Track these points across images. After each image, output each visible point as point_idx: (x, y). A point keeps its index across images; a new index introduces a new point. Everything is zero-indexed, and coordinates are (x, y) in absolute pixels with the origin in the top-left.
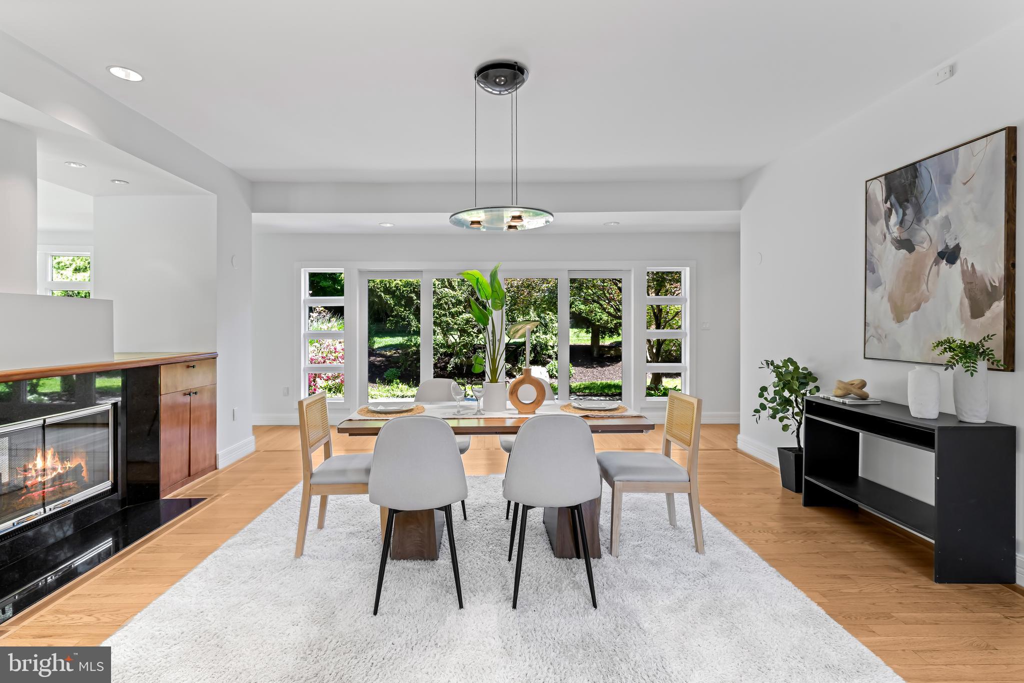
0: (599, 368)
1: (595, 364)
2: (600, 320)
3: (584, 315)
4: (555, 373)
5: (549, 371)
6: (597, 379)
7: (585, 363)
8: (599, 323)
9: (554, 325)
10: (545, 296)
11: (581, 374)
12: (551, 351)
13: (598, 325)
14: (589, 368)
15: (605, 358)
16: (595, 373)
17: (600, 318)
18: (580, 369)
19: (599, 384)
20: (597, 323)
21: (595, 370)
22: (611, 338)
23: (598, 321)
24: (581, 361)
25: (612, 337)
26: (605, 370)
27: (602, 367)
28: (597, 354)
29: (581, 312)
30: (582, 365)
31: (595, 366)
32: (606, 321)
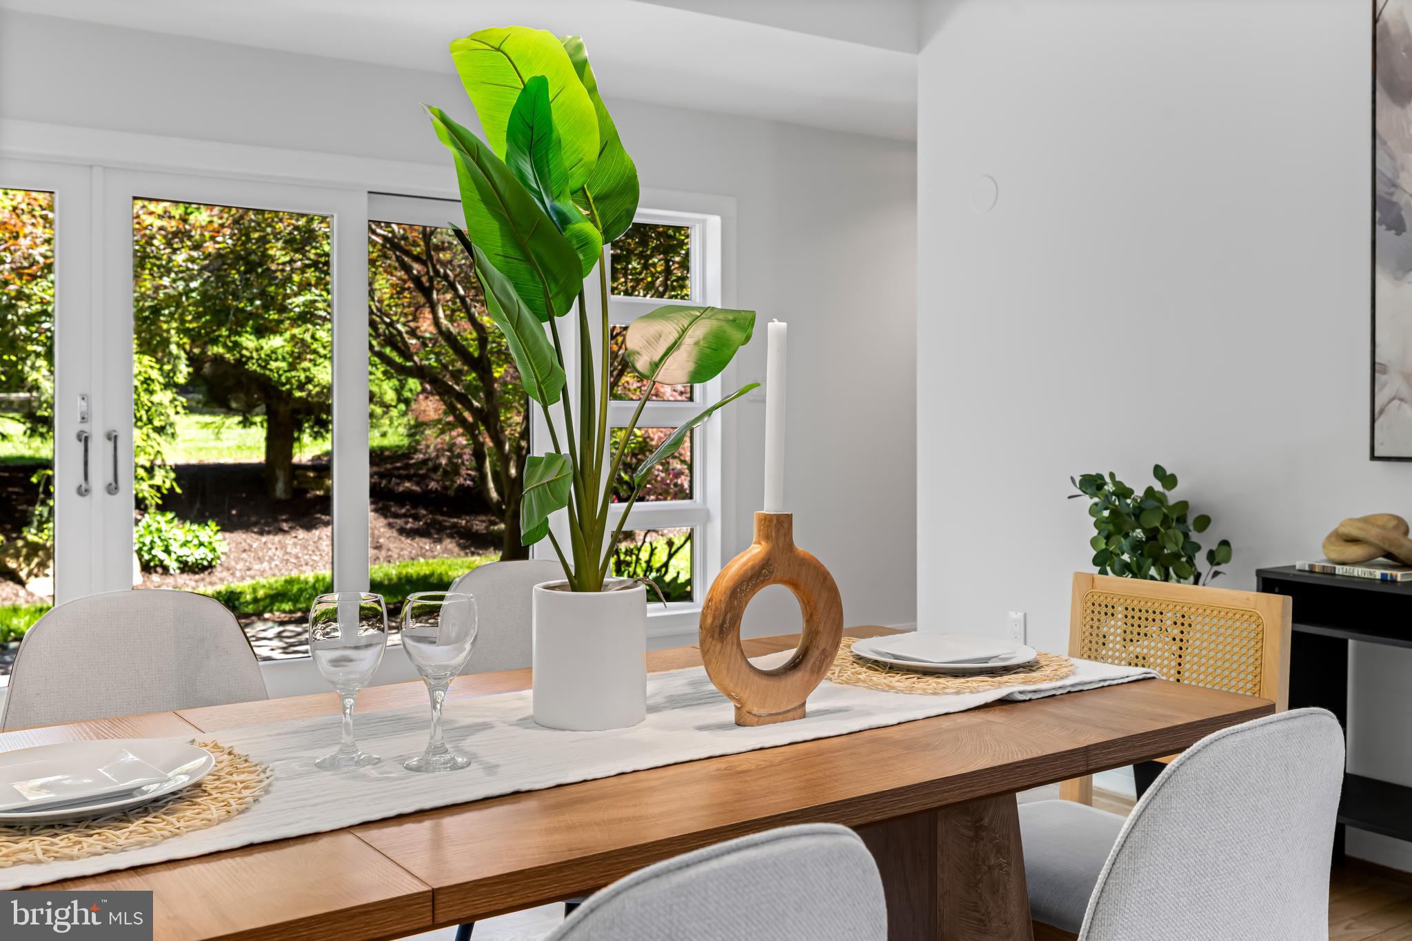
0: (301, 534)
1: (286, 521)
2: (306, 383)
3: (252, 366)
4: (163, 556)
5: (140, 549)
6: (298, 566)
7: (253, 519)
8: (303, 394)
9: (155, 398)
10: (187, 292)
11: (244, 555)
12: (144, 486)
13: (300, 398)
14: (269, 533)
15: (310, 499)
16: (289, 550)
17: (307, 377)
18: (239, 537)
19: (311, 580)
20: (298, 394)
21: (288, 540)
22: (320, 440)
23: (301, 387)
24: (239, 515)
25: (322, 436)
26: (320, 538)
27: (309, 527)
28: (285, 491)
29: (242, 356)
30: (245, 526)
31: (285, 526)
32: (324, 387)
